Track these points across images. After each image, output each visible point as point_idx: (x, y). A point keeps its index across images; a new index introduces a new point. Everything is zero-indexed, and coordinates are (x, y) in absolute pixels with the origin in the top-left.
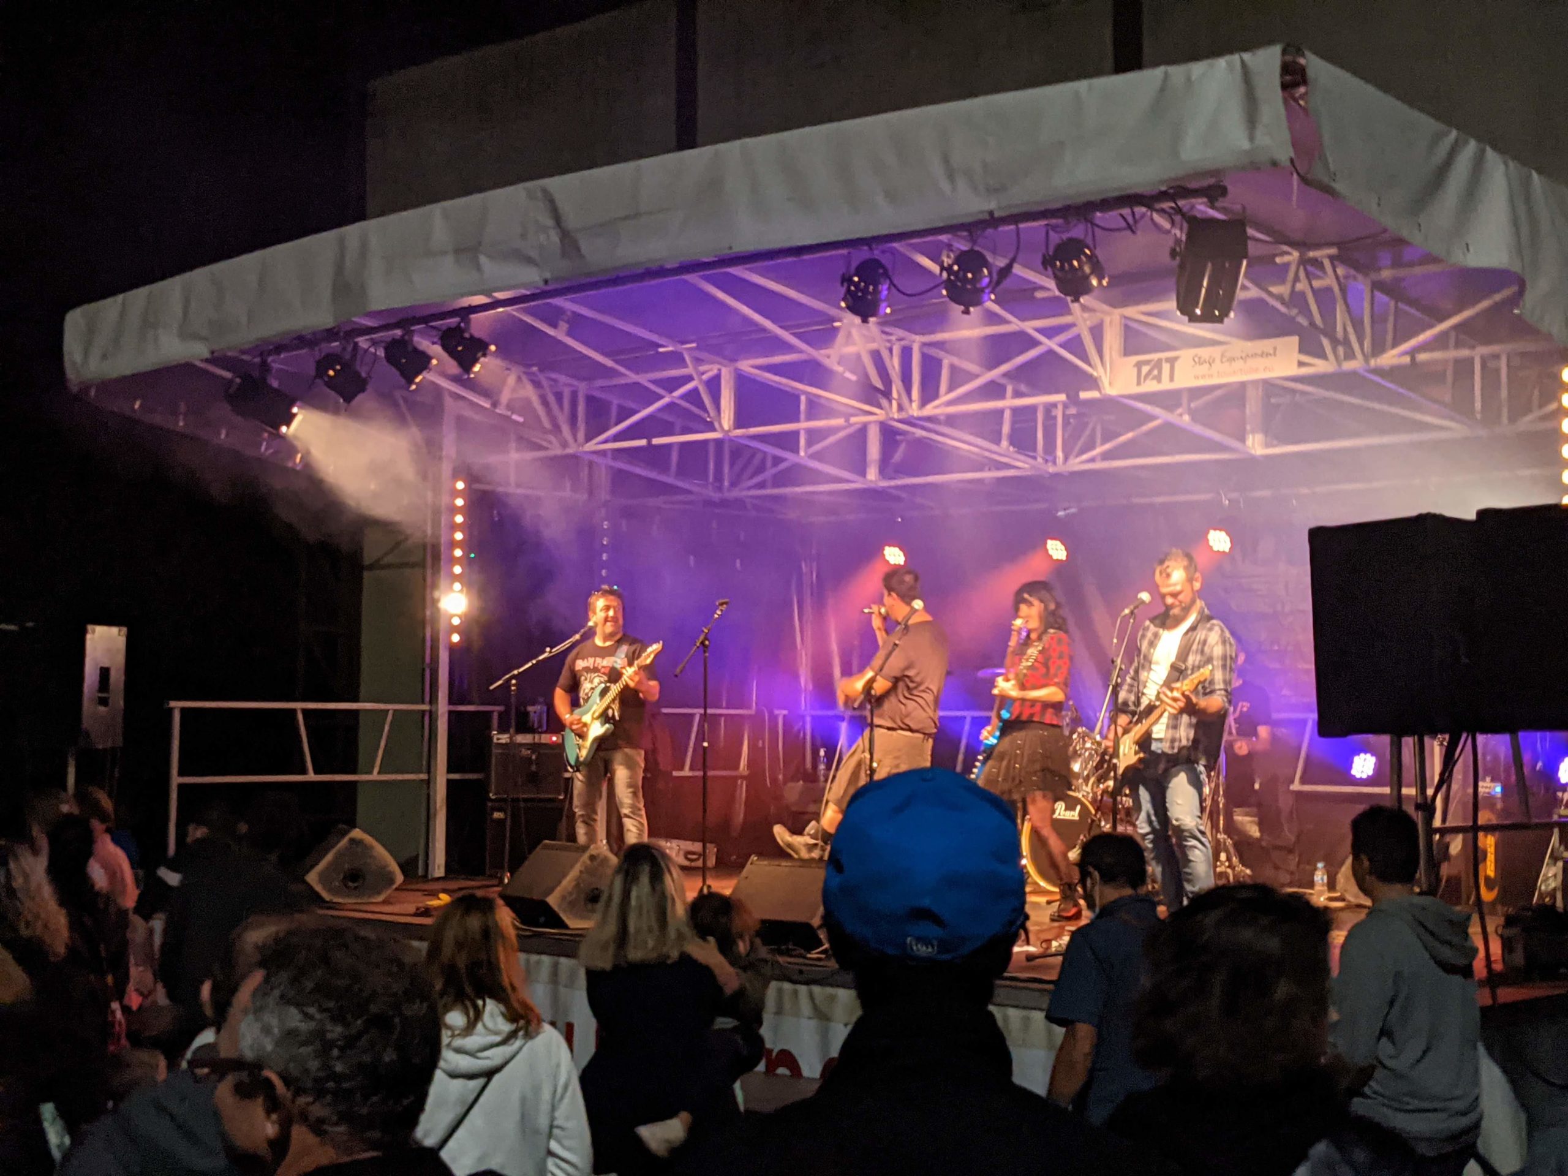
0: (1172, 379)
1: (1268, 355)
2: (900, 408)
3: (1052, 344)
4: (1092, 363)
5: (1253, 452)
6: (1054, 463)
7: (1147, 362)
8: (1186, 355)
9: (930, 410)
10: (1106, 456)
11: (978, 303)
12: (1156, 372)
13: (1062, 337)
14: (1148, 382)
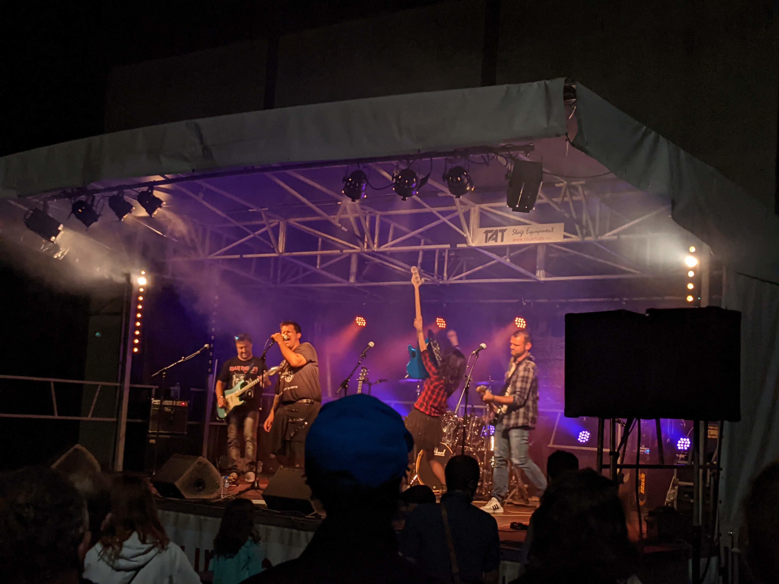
0: (502, 240)
1: (549, 231)
2: (368, 247)
3: (445, 219)
4: (464, 230)
5: (539, 279)
6: (443, 279)
7: (490, 231)
8: (510, 229)
9: (383, 248)
10: (468, 277)
11: (410, 195)
12: (494, 236)
13: (450, 217)
14: (490, 241)
